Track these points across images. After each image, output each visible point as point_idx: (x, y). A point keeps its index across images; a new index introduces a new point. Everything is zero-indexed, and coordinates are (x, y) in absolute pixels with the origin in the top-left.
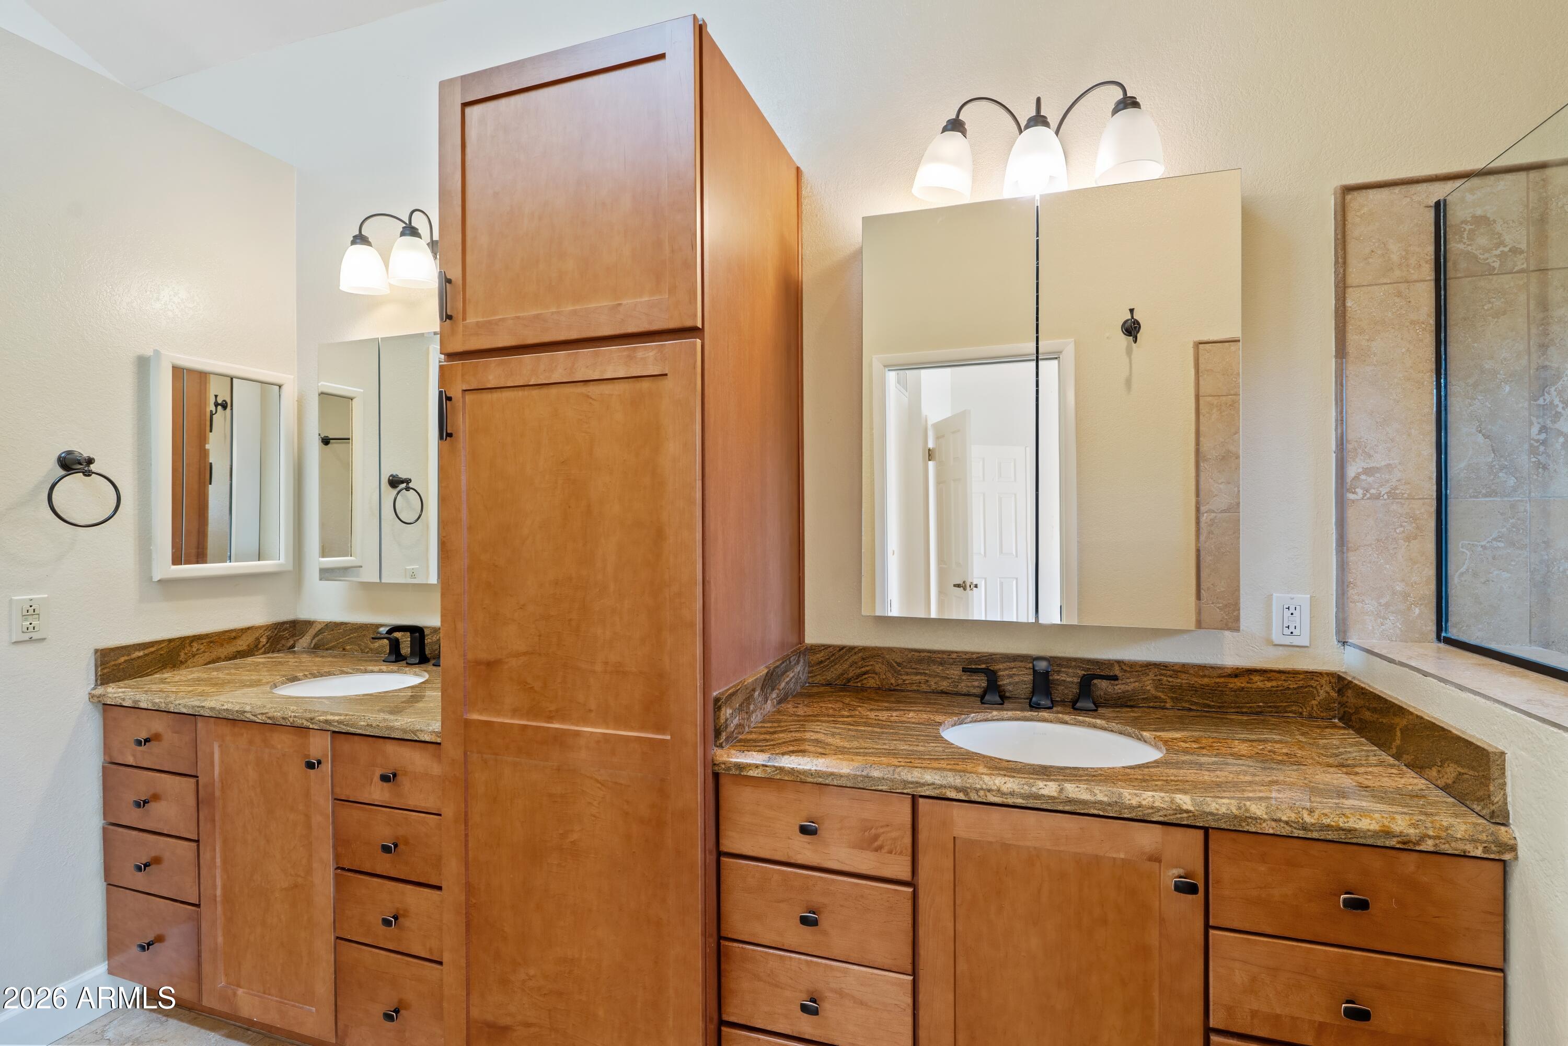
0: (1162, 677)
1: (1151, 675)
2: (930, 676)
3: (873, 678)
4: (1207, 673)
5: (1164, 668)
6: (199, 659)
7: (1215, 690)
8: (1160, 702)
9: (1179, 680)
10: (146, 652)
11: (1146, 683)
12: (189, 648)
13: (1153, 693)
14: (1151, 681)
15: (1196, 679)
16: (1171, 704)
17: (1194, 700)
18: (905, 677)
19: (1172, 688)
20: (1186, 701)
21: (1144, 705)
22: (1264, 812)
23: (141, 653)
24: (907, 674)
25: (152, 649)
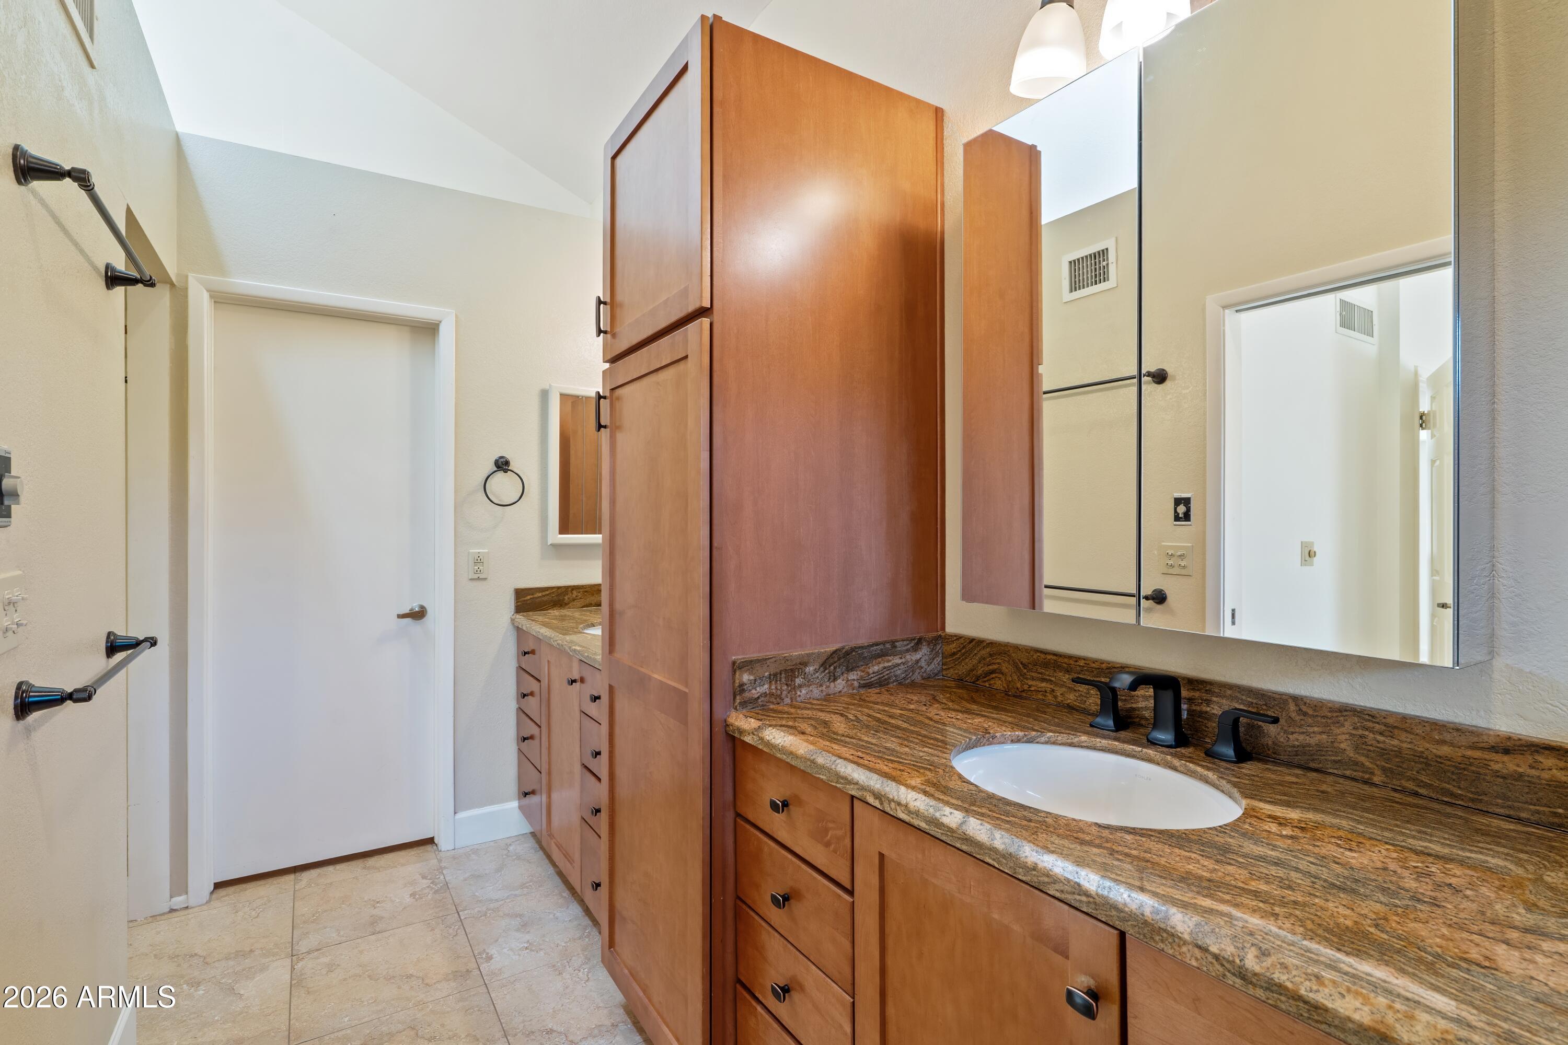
0: (1367, 733)
1: (1348, 728)
2: (1056, 684)
3: (1000, 678)
4: (1448, 737)
5: (1370, 718)
6: (578, 603)
7: (1464, 769)
8: (1363, 772)
9: (1395, 742)
10: (544, 593)
11: (1339, 737)
12: (571, 594)
13: (1352, 755)
14: (1347, 736)
15: (1427, 745)
16: (1383, 778)
17: (1423, 778)
18: (1030, 683)
19: (1383, 753)
20: (1409, 779)
21: (1336, 771)
22: (1189, 930)
23: (540, 595)
24: (1033, 679)
25: (547, 592)
